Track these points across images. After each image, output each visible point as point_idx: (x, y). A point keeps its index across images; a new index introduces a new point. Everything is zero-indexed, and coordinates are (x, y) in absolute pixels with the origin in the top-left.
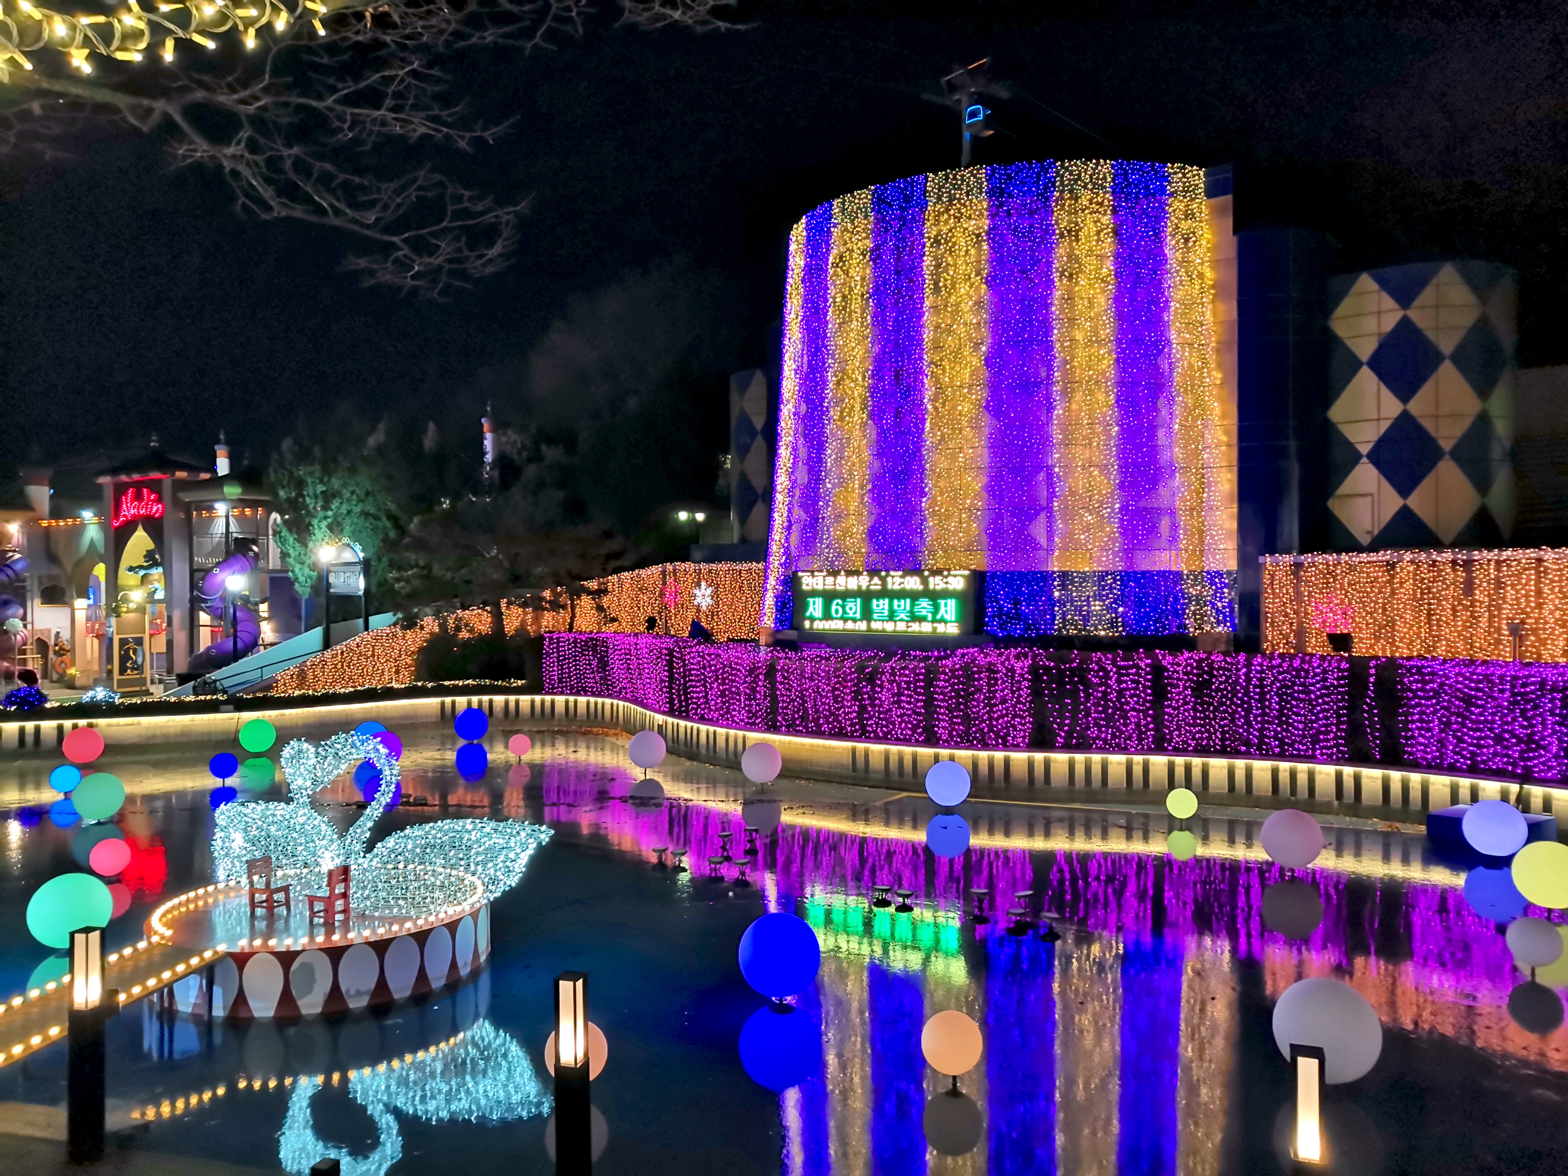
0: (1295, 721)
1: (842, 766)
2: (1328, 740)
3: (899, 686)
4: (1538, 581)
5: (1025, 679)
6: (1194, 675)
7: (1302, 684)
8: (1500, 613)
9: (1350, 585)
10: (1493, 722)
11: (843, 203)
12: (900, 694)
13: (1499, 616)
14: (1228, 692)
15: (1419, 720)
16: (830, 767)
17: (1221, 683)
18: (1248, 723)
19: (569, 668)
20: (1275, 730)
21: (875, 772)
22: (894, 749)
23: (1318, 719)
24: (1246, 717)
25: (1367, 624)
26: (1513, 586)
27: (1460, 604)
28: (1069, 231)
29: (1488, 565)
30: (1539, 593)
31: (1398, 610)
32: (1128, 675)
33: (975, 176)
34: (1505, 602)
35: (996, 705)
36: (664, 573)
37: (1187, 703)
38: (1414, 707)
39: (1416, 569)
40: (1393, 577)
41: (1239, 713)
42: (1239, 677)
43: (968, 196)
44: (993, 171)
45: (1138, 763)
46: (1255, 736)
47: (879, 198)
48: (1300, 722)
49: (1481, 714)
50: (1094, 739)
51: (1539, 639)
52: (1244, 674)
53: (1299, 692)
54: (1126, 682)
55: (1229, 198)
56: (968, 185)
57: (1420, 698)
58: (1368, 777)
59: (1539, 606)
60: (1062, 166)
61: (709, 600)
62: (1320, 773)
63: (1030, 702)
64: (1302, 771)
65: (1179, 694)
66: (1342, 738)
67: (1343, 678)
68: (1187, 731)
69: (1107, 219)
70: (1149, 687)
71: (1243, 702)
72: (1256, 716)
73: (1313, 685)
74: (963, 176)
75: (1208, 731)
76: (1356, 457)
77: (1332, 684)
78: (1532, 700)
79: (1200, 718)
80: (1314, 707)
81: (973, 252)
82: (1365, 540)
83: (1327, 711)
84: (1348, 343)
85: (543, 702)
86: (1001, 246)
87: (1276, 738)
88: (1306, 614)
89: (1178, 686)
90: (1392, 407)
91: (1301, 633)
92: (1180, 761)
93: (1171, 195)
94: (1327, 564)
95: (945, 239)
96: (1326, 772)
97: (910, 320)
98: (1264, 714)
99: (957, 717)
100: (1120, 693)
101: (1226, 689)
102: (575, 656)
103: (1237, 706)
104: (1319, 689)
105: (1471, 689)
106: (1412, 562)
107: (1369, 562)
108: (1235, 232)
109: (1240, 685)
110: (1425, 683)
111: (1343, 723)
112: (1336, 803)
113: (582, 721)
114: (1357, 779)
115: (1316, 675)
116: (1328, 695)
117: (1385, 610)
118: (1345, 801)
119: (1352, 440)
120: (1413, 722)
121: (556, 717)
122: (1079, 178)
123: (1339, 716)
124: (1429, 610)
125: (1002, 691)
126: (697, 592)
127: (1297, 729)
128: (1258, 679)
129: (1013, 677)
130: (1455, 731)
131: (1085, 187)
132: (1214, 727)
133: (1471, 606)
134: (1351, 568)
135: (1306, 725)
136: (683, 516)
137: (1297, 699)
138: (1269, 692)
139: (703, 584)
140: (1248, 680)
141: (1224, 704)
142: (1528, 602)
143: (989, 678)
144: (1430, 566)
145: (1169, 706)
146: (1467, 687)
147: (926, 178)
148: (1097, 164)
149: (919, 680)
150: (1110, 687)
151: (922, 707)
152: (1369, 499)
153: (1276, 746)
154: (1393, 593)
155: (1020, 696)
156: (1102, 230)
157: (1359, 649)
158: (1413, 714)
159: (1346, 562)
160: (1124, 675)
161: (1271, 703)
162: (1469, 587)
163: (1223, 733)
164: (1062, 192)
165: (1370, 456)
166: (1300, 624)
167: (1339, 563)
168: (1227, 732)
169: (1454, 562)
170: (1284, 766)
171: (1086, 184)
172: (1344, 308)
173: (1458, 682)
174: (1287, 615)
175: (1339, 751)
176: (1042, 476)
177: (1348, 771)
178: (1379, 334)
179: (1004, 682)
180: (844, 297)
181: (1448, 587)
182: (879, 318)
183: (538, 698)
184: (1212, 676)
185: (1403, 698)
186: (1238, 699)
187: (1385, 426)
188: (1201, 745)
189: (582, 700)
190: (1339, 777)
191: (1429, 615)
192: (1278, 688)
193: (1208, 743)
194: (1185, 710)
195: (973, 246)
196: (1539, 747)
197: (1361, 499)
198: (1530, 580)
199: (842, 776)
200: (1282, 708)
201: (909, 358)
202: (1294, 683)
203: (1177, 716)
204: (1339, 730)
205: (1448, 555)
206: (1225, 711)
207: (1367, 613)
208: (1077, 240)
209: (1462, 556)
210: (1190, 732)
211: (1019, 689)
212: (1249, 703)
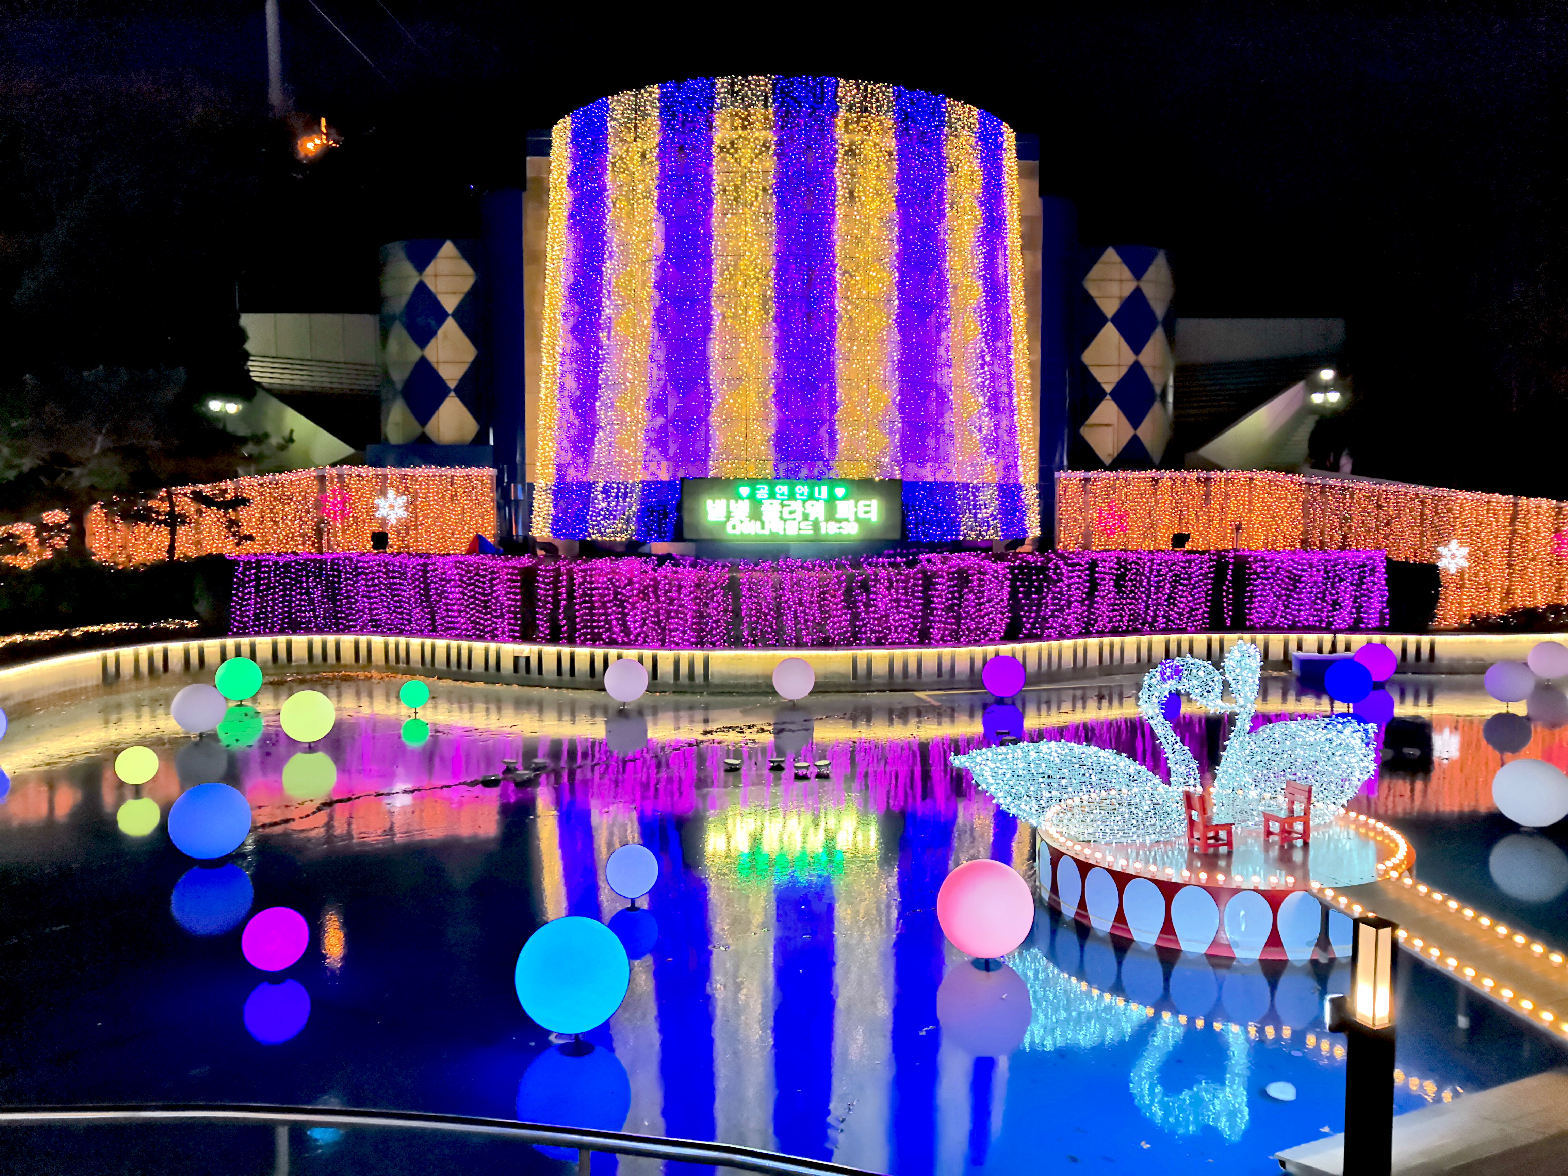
0: (1178, 602)
1: (842, 676)
2: (1197, 616)
3: (897, 592)
6: (1114, 569)
7: (1186, 573)
8: (1227, 517)
9: (1126, 496)
10: (1311, 592)
12: (898, 599)
13: (1225, 519)
15: (1260, 595)
17: (1132, 575)
18: (1146, 606)
20: (1164, 610)
21: (878, 677)
22: (898, 652)
23: (1195, 599)
24: (1146, 602)
25: (1138, 527)
26: (1235, 497)
27: (1201, 510)
28: (956, 167)
29: (1220, 482)
30: (1251, 502)
33: (884, 93)
34: (1230, 509)
35: (983, 604)
37: (1110, 593)
38: (1257, 586)
39: (1173, 484)
41: (1142, 598)
44: (899, 91)
45: (1081, 646)
47: (782, 89)
49: (1303, 588)
51: (1249, 536)
53: (1184, 579)
54: (1073, 577)
55: (1036, 163)
56: (877, 100)
57: (1262, 578)
58: (1228, 641)
59: (1250, 511)
60: (949, 104)
61: (400, 512)
62: (1196, 640)
63: (1009, 599)
64: (1184, 641)
66: (1206, 612)
67: (1212, 566)
68: (1107, 616)
69: (978, 163)
70: (1086, 581)
71: (1146, 589)
72: (1153, 600)
73: (1193, 573)
74: (873, 90)
75: (1121, 615)
76: (1102, 394)
77: (1205, 572)
79: (1117, 605)
80: (1192, 590)
81: (883, 168)
82: (1107, 461)
83: (1200, 592)
84: (1099, 302)
86: (908, 169)
87: (1164, 616)
88: (1092, 519)
89: (1104, 579)
90: (1129, 357)
91: (1087, 536)
92: (1106, 641)
93: (1005, 150)
94: (1108, 479)
96: (1199, 639)
98: (1158, 598)
99: (950, 617)
101: (1135, 580)
103: (1142, 592)
107: (1139, 478)
108: (1041, 194)
109: (1144, 575)
110: (1266, 567)
111: (1209, 601)
114: (1221, 643)
115: (1196, 565)
116: (1202, 580)
117: (1150, 515)
119: (1100, 380)
120: (1255, 597)
122: (960, 119)
123: (1207, 596)
124: (1181, 515)
125: (990, 590)
127: (1179, 608)
128: (1157, 570)
130: (1284, 601)
131: (964, 128)
132: (1124, 611)
133: (1209, 512)
134: (1126, 483)
135: (1185, 605)
136: (216, 406)
137: (1182, 584)
138: (1164, 580)
139: (391, 493)
140: (1150, 571)
141: (1133, 592)
142: (1244, 509)
144: (1182, 482)
145: (1098, 596)
146: (1295, 568)
148: (971, 109)
149: (917, 586)
151: (920, 610)
152: (1110, 428)
153: (1165, 623)
154: (1156, 502)
155: (1002, 594)
156: (975, 171)
158: (1256, 591)
159: (1122, 478)
161: (1164, 589)
162: (1208, 497)
163: (1130, 616)
164: (950, 128)
165: (1111, 394)
166: (1086, 528)
167: (1117, 479)
168: (1132, 615)
169: (1198, 479)
170: (1172, 638)
171: (964, 125)
172: (1096, 272)
173: (1289, 566)
174: (1076, 521)
175: (1204, 623)
176: (933, 393)
177: (1214, 637)
178: (1120, 298)
179: (991, 582)
181: (1194, 498)
182: (785, 217)
184: (1126, 569)
185: (1249, 579)
187: (1123, 371)
190: (1209, 642)
194: (1108, 599)
195: (885, 163)
196: (1341, 607)
197: (1105, 428)
198: (1245, 493)
199: (840, 685)
200: (1172, 592)
201: (822, 264)
203: (1103, 604)
204: (1205, 606)
205: (1194, 474)
206: (1134, 598)
207: (1137, 518)
208: (961, 177)
209: (1204, 475)
210: (1109, 616)
212: (1149, 590)
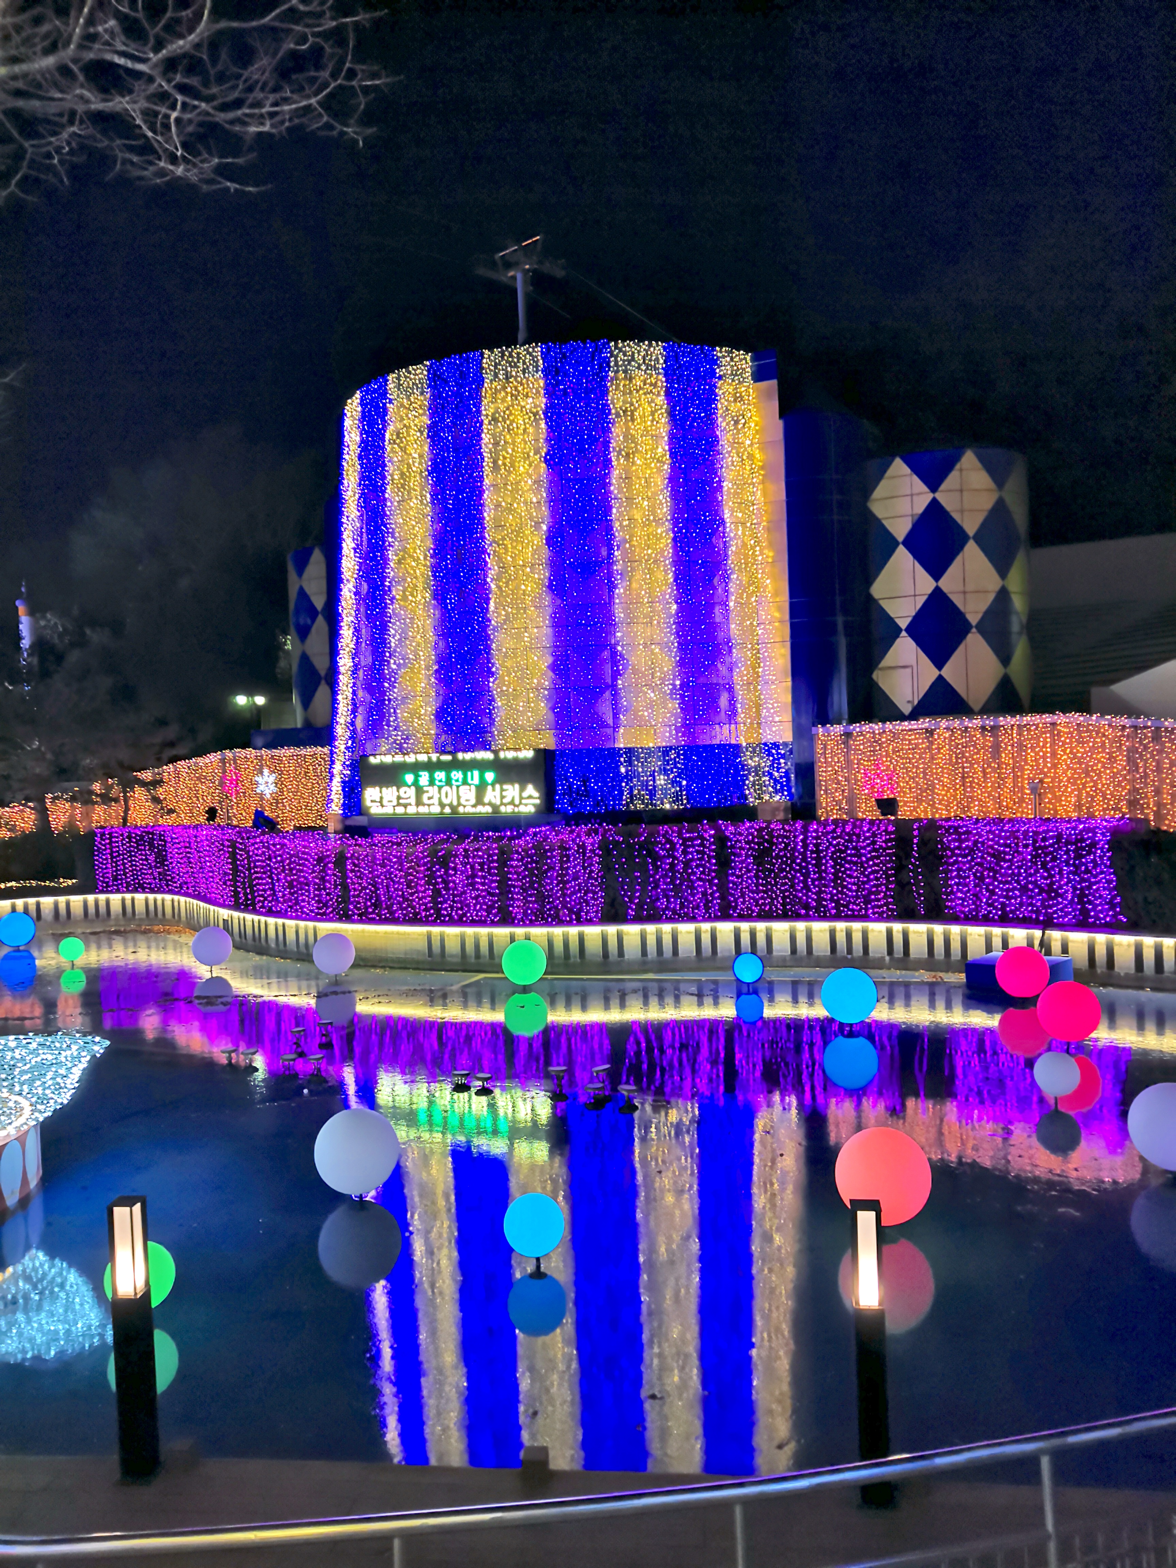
0: (849, 883)
1: (418, 952)
2: (878, 900)
3: (472, 867)
4: (1053, 743)
5: (598, 855)
6: (755, 843)
7: (854, 848)
8: (1023, 774)
9: (894, 752)
10: (1020, 874)
11: (398, 379)
12: (474, 876)
13: (1022, 776)
14: (788, 858)
15: (956, 877)
16: (406, 953)
17: (781, 850)
18: (807, 887)
19: (124, 864)
20: (831, 893)
21: (452, 956)
22: (470, 931)
23: (869, 880)
24: (805, 882)
25: (910, 788)
26: (1032, 748)
27: (989, 766)
28: (625, 412)
29: (1012, 729)
30: (1054, 754)
31: (937, 774)
32: (693, 846)
33: (530, 354)
34: (1027, 764)
35: (568, 882)
36: (223, 761)
37: (749, 871)
38: (952, 864)
39: (951, 736)
40: (932, 743)
41: (798, 878)
42: (796, 844)
43: (524, 373)
44: (549, 349)
45: (706, 931)
46: (813, 899)
47: (435, 374)
48: (854, 884)
49: (1009, 868)
50: (664, 910)
51: (1055, 797)
52: (802, 841)
53: (851, 855)
54: (692, 853)
55: (774, 383)
56: (524, 363)
57: (958, 856)
58: (915, 932)
59: (1055, 766)
60: (616, 347)
61: (272, 787)
62: (873, 930)
63: (602, 877)
64: (857, 931)
65: (741, 862)
66: (892, 897)
67: (890, 840)
68: (751, 898)
69: (661, 400)
70: (713, 857)
71: (802, 868)
72: (813, 880)
73: (864, 848)
74: (518, 354)
75: (771, 897)
76: (896, 631)
77: (881, 847)
78: (1051, 853)
79: (762, 885)
80: (865, 869)
81: (531, 430)
82: (907, 710)
83: (877, 872)
84: (886, 523)
85: (97, 902)
86: (559, 426)
87: (832, 900)
88: (856, 780)
89: (740, 855)
90: (926, 584)
91: (851, 800)
92: (745, 926)
93: (720, 378)
94: (874, 732)
95: (503, 418)
96: (877, 929)
97: (470, 499)
98: (821, 878)
99: (531, 895)
100: (687, 864)
101: (785, 856)
102: (130, 852)
103: (796, 871)
104: (870, 852)
105: (1000, 845)
106: (947, 728)
107: (910, 730)
108: (781, 416)
109: (798, 851)
110: (962, 842)
111: (891, 883)
112: (887, 958)
113: (141, 919)
114: (905, 935)
115: (867, 838)
116: (877, 857)
117: (925, 774)
118: (896, 956)
119: (892, 615)
120: (952, 878)
121: (113, 917)
122: (633, 359)
123: (888, 877)
124: (964, 773)
125: (575, 867)
126: (259, 779)
127: (850, 890)
128: (815, 845)
129: (584, 854)
130: (988, 885)
131: (639, 368)
132: (775, 892)
133: (998, 768)
134: (895, 735)
135: (859, 887)
136: (241, 700)
137: (850, 862)
138: (825, 857)
139: (266, 771)
140: (805, 846)
141: (784, 870)
142: (1045, 762)
143: (562, 856)
144: (963, 732)
145: (733, 874)
146: (998, 843)
147: (482, 355)
148: (650, 345)
149: (493, 861)
150: (677, 859)
151: (497, 888)
152: (909, 670)
153: (833, 908)
154: (932, 758)
155: (592, 871)
156: (656, 411)
157: (904, 812)
158: (952, 871)
159: (890, 731)
160: (689, 846)
161: (826, 868)
162: (996, 749)
163: (784, 898)
164: (617, 372)
165: (907, 630)
166: (851, 790)
167: (884, 732)
168: (788, 897)
169: (983, 728)
170: (841, 926)
171: (639, 365)
172: (881, 490)
173: (989, 839)
174: (838, 783)
175: (889, 909)
176: (606, 654)
177: (897, 927)
178: (912, 515)
179: (575, 859)
180: (402, 474)
181: (979, 751)
182: (438, 497)
183: (91, 898)
184: (771, 843)
185: (942, 857)
186: (797, 864)
187: (920, 601)
188: (764, 910)
189: (140, 897)
190: (890, 934)
191: (963, 777)
192: (833, 853)
193: (771, 908)
194: (748, 878)
195: (531, 425)
196: (1058, 895)
197: (902, 670)
198: (1045, 743)
199: (418, 962)
200: (837, 871)
201: (471, 537)
202: (847, 848)
203: (741, 883)
204: (888, 889)
205: (977, 722)
206: (785, 877)
207: (910, 778)
208: (633, 420)
209: (990, 722)
210: (753, 898)
211: (591, 865)
212: (806, 868)
